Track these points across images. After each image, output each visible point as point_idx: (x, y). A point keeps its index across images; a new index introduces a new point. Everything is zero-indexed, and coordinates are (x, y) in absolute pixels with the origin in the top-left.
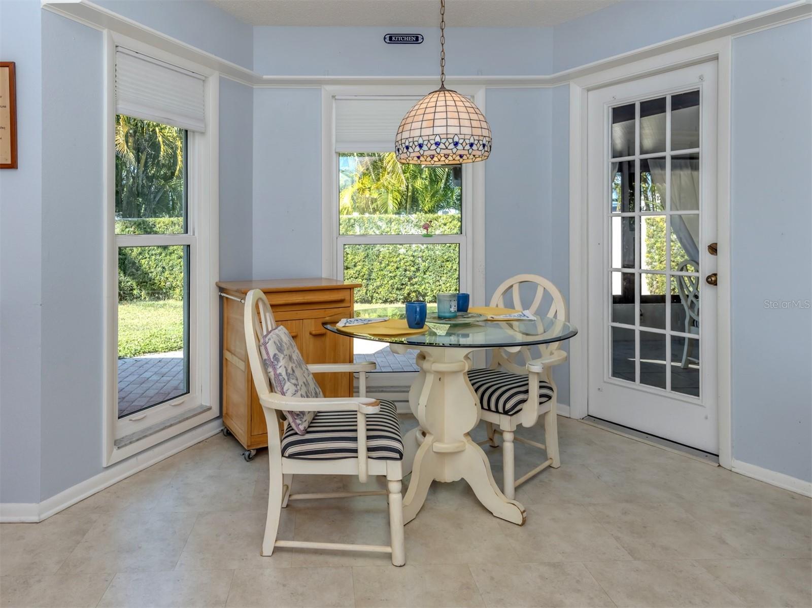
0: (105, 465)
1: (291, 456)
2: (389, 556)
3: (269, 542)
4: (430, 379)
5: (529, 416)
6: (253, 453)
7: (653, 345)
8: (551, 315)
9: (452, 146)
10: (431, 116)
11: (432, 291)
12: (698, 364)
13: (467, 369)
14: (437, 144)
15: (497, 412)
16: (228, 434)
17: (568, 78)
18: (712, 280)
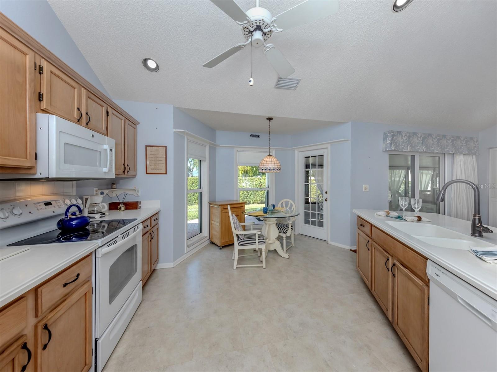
0: (186, 252)
1: (240, 245)
2: (262, 266)
3: (235, 266)
4: (268, 225)
5: (288, 234)
6: (221, 247)
7: (314, 215)
8: (292, 209)
9: (273, 170)
10: (268, 163)
11: (253, 201)
12: (323, 220)
13: (276, 223)
14: (270, 169)
15: (282, 233)
16: (213, 243)
17: (294, 149)
18: (326, 200)
